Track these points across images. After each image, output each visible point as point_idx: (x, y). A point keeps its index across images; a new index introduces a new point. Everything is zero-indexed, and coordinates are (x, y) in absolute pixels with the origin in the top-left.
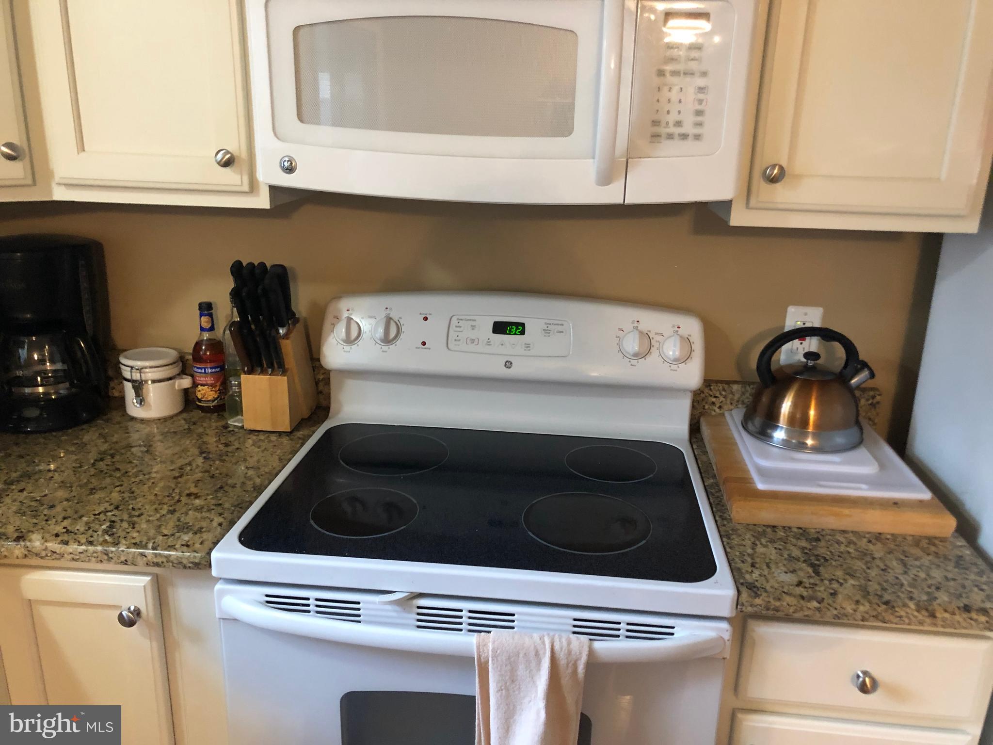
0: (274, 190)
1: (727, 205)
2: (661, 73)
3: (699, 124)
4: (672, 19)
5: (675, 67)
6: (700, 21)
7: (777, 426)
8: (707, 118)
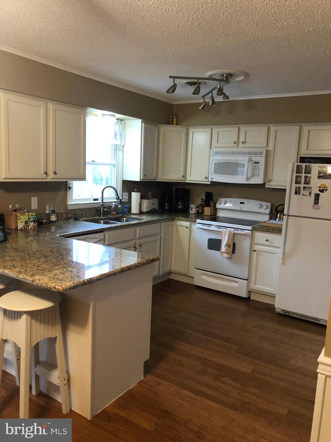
0: (211, 181)
2: (254, 169)
3: (258, 174)
4: (255, 163)
5: (255, 168)
6: (258, 163)
7: (277, 218)
8: (259, 174)
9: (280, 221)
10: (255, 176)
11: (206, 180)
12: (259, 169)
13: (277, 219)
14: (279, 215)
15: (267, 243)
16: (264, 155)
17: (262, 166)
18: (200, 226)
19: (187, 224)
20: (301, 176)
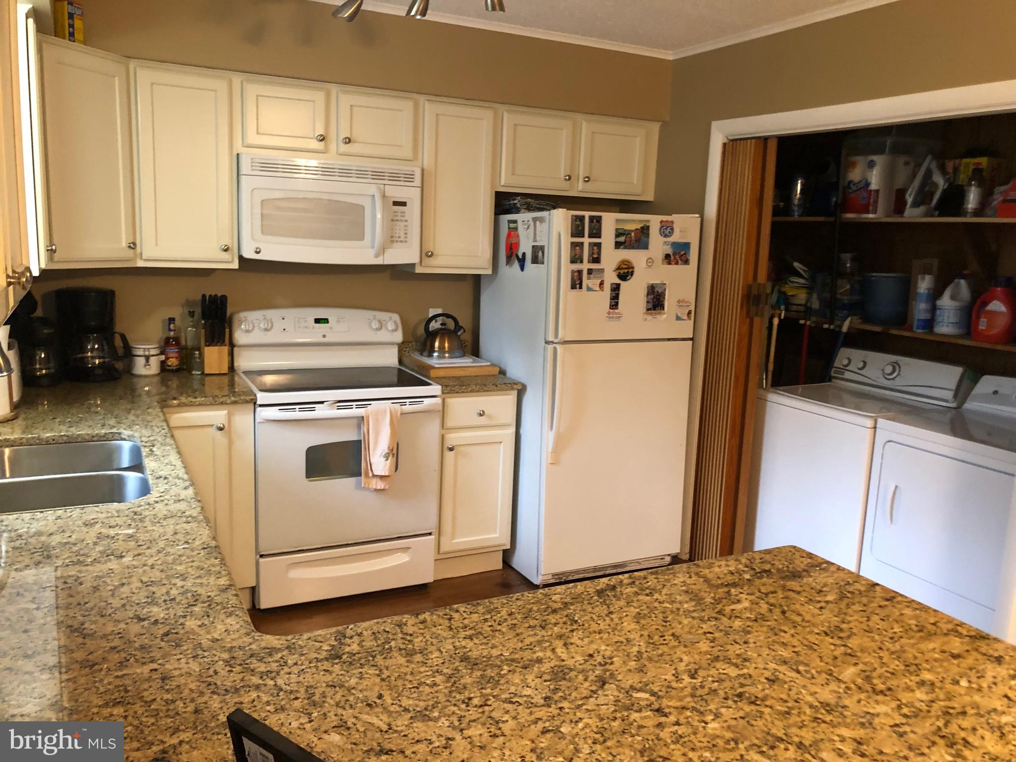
0: (244, 260)
1: (414, 265)
2: (392, 220)
3: (406, 237)
4: (396, 203)
5: (397, 218)
6: (404, 204)
7: (434, 351)
8: (408, 235)
9: (444, 357)
10: (397, 241)
11: (226, 256)
12: (406, 221)
13: (436, 354)
14: (437, 344)
15: (482, 421)
16: (418, 181)
17: (413, 211)
18: (274, 413)
19: (218, 415)
20: (582, 243)
